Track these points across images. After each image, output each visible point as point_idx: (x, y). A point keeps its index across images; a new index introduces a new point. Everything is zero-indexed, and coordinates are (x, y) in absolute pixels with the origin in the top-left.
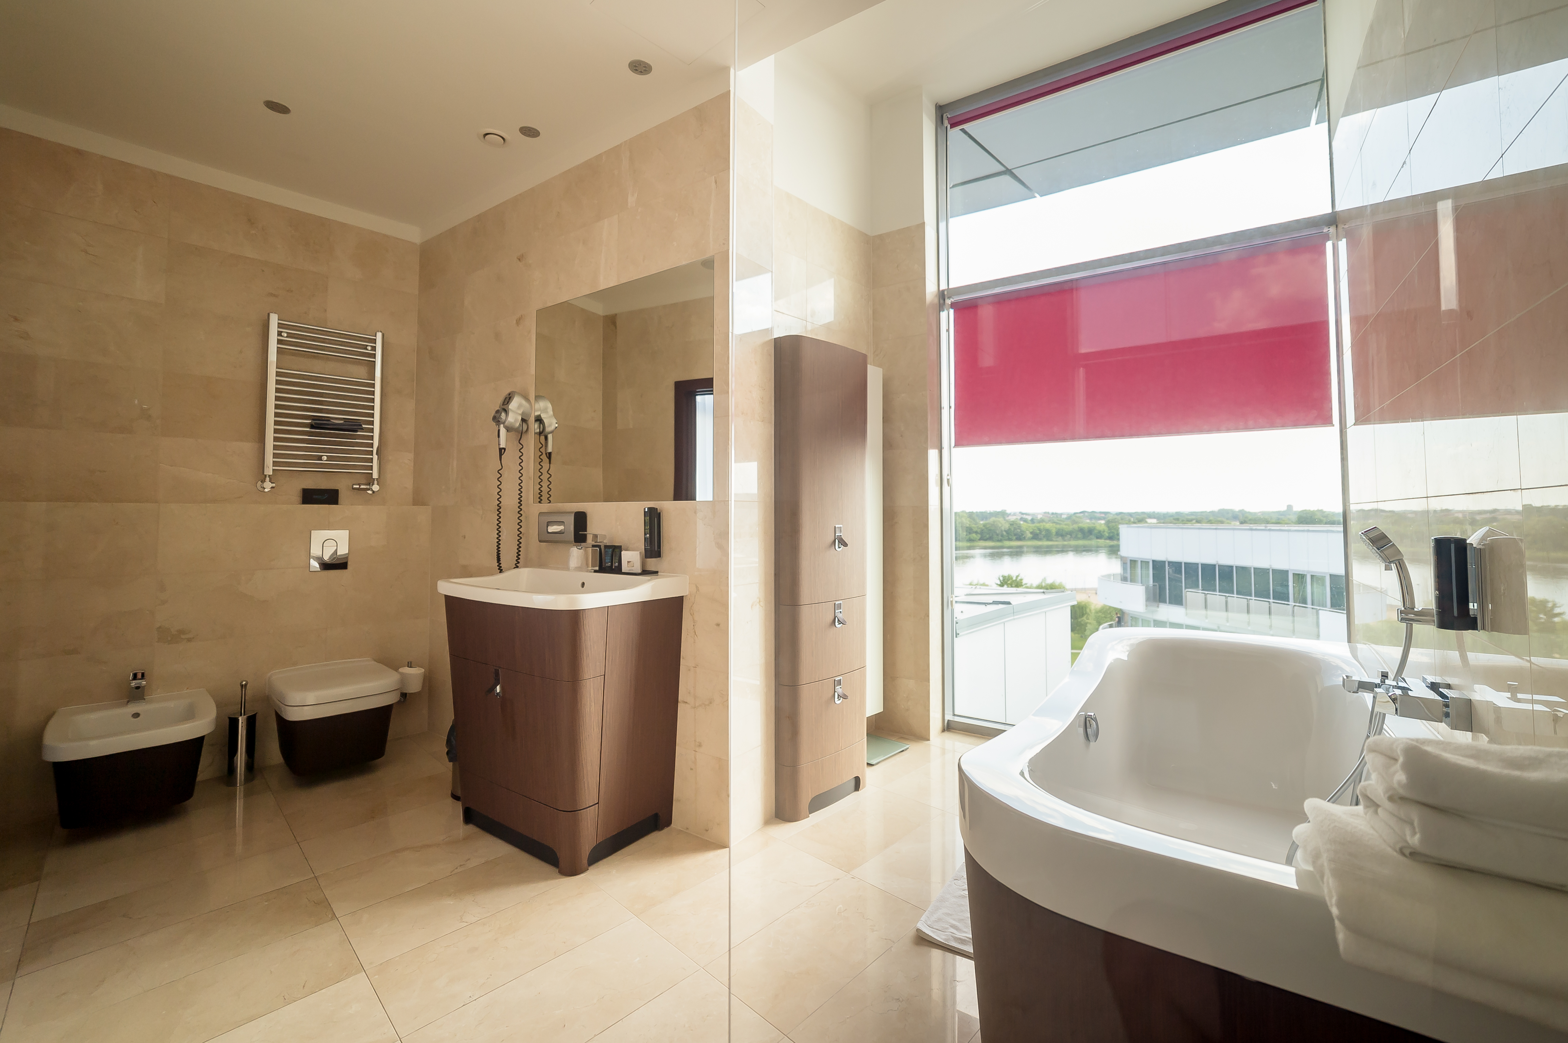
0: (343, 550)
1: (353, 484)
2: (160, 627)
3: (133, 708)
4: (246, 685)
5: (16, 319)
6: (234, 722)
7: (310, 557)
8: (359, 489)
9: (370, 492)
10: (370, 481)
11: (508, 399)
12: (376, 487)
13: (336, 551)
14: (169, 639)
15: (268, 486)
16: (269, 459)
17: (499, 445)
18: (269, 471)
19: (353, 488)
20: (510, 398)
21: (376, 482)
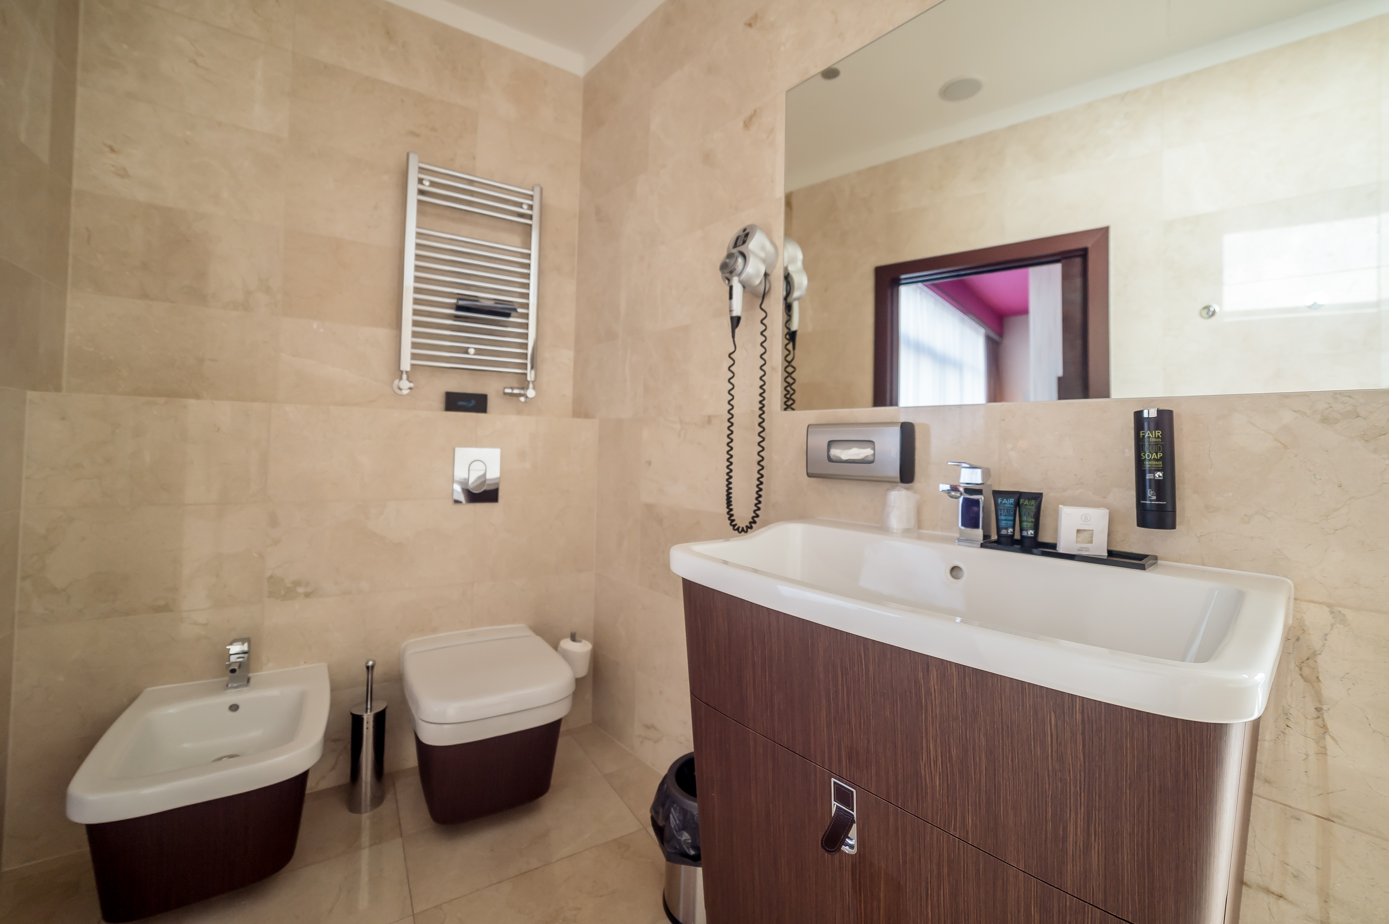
0: (493, 473)
1: (505, 388)
2: (271, 577)
3: (232, 697)
4: (373, 667)
5: (112, 150)
6: (357, 721)
7: (453, 481)
8: (512, 395)
9: (522, 399)
10: (525, 387)
11: (743, 237)
12: (531, 393)
13: (485, 475)
14: (283, 593)
15: (405, 384)
16: (407, 350)
17: (731, 311)
18: (406, 364)
19: (505, 394)
20: (747, 235)
21: (531, 386)
